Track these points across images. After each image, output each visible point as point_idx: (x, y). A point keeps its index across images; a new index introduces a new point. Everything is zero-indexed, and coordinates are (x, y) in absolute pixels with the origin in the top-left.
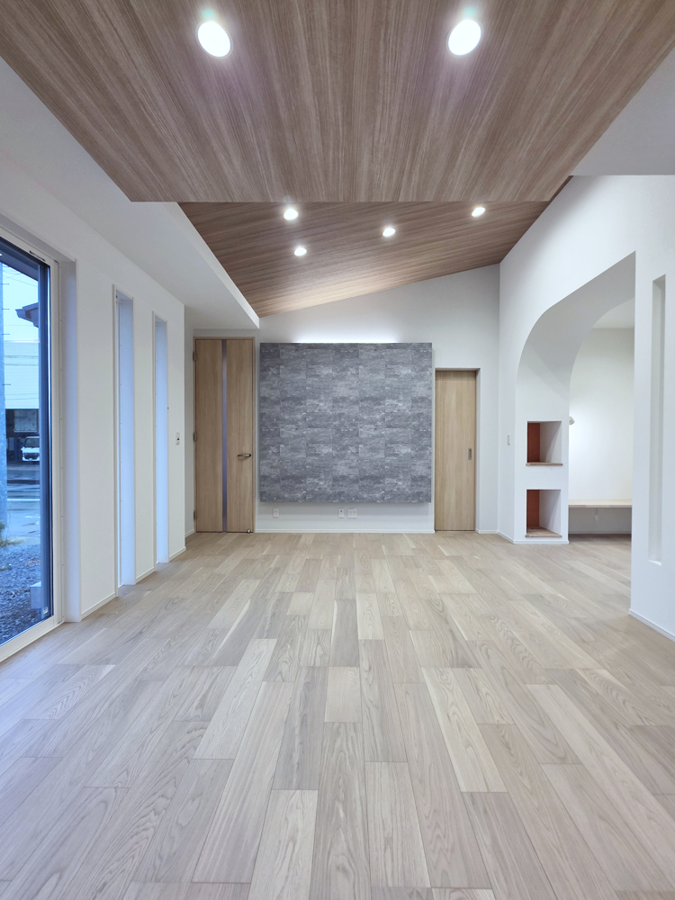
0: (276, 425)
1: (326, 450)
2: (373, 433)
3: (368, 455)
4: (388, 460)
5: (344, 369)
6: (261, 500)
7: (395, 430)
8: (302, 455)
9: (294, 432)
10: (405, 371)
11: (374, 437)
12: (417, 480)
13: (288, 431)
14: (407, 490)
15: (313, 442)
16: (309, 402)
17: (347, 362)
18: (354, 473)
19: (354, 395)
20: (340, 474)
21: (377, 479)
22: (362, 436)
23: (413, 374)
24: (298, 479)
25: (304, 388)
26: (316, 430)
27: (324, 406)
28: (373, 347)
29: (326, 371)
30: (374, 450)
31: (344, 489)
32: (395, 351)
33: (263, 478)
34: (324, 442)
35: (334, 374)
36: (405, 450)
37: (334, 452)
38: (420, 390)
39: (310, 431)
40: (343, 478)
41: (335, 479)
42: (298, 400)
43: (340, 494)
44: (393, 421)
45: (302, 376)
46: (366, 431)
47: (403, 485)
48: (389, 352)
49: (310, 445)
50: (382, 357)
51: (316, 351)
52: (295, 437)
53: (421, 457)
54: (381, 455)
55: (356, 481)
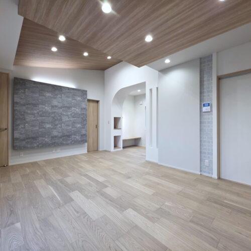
2: (67, 119)
3: (65, 127)
4: (73, 129)
6: (13, 150)
7: (75, 119)
8: (37, 128)
9: (33, 118)
10: (79, 99)
11: (68, 121)
12: (82, 136)
13: (30, 118)
15: (42, 122)
16: (40, 106)
17: (57, 92)
18: (60, 135)
20: (54, 135)
21: (69, 136)
22: (63, 121)
23: (81, 100)
24: (34, 138)
25: (38, 100)
27: (47, 108)
28: (67, 88)
29: (48, 95)
30: (68, 126)
31: (56, 141)
32: (75, 91)
34: (47, 123)
35: (52, 96)
36: (79, 126)
37: (52, 127)
40: (56, 136)
41: (52, 137)
42: (35, 105)
43: (54, 143)
44: (75, 115)
45: (37, 95)
46: (65, 119)
47: (78, 138)
48: (73, 91)
49: (41, 124)
50: (71, 93)
52: (33, 121)
53: (83, 128)
54: (70, 127)
55: (60, 138)
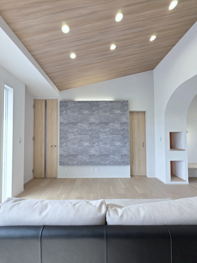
0: (66, 134)
1: (86, 144)
3: (103, 146)
4: (111, 148)
5: (94, 111)
6: (60, 165)
7: (114, 136)
8: (76, 146)
9: (73, 137)
10: (118, 112)
12: (123, 156)
13: (71, 136)
14: (119, 160)
15: (81, 140)
16: (79, 124)
19: (97, 121)
20: (92, 154)
22: (101, 138)
23: (121, 113)
24: (75, 156)
25: (77, 119)
26: (82, 136)
27: (85, 126)
28: (105, 102)
29: (86, 112)
30: (106, 144)
31: (94, 160)
32: (113, 104)
33: (61, 156)
34: (85, 141)
35: (89, 113)
37: (90, 145)
38: (124, 119)
39: (80, 136)
41: (90, 156)
42: (75, 124)
43: (92, 162)
44: (113, 132)
45: (77, 114)
46: (102, 136)
47: (117, 158)
48: (111, 104)
49: (80, 142)
50: (108, 106)
51: (82, 104)
52: (74, 139)
54: (108, 146)
